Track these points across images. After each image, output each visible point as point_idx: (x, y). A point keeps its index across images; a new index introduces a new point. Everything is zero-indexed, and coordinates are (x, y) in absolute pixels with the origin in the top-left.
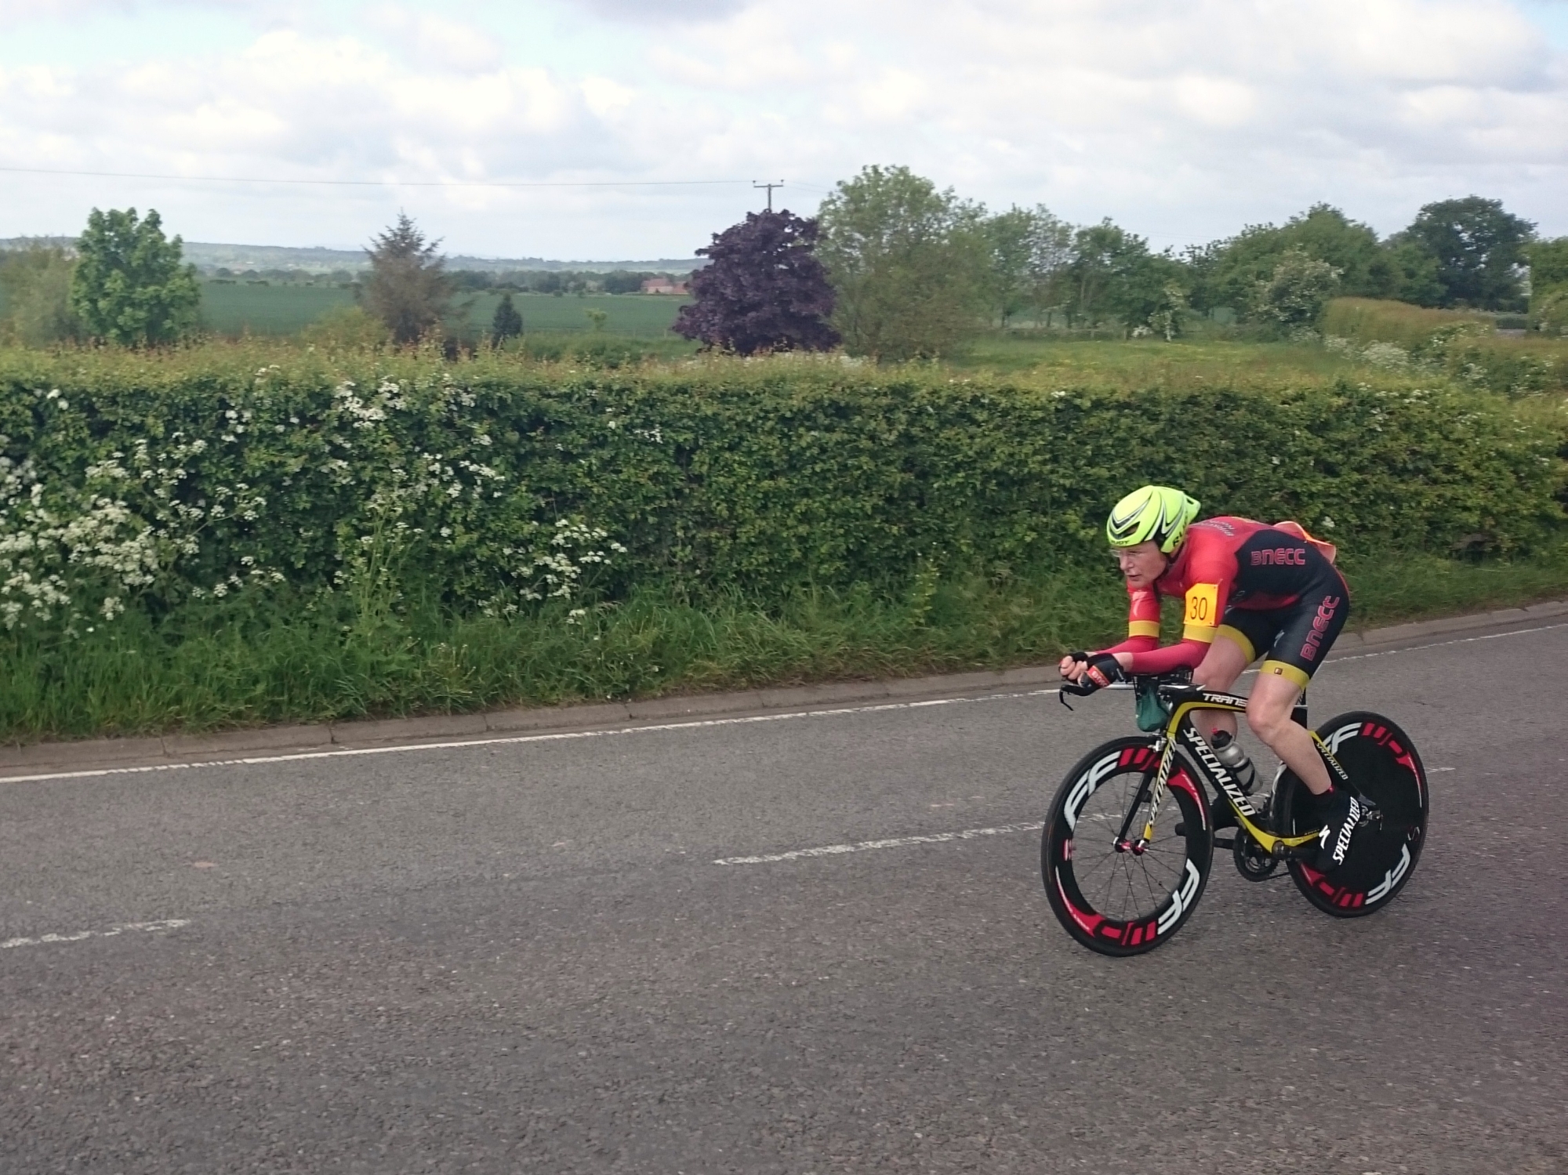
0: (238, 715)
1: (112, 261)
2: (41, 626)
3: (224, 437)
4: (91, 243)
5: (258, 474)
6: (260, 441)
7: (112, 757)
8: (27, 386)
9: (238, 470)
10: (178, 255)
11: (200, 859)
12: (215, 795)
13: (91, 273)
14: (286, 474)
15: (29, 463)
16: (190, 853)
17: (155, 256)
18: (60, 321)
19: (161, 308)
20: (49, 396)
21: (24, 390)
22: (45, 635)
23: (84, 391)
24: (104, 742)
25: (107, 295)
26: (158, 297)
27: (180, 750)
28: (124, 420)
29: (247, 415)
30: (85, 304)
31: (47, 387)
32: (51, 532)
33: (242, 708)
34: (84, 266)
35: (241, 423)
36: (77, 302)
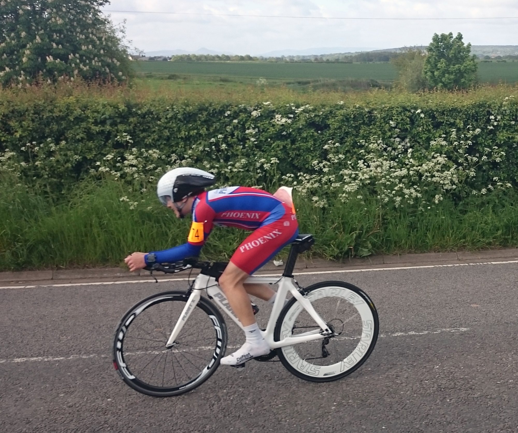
0: (490, 244)
1: (441, 55)
2: (409, 206)
3: (488, 127)
4: (433, 48)
5: (502, 142)
6: (504, 128)
7: (436, 260)
8: (408, 109)
9: (494, 141)
10: (469, 51)
11: (473, 303)
12: (480, 277)
13: (432, 60)
14: (515, 142)
15: (407, 140)
16: (469, 301)
17: (459, 52)
18: (419, 81)
19: (460, 74)
20: (417, 112)
21: (407, 110)
22: (410, 210)
23: (431, 110)
24: (433, 254)
25: (438, 69)
26: (459, 69)
27: (464, 258)
28: (446, 121)
29: (499, 117)
30: (429, 74)
31: (416, 109)
32: (415, 168)
33: (491, 241)
34: (430, 58)
35: (496, 121)
36: (426, 73)
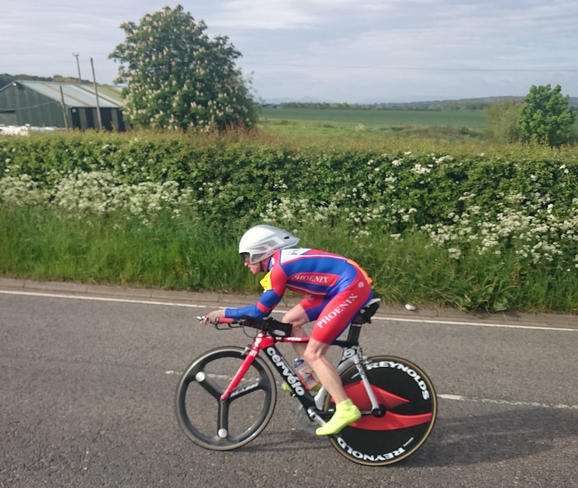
1: (538, 106)
2: (548, 264)
4: (530, 99)
8: (552, 163)
10: (567, 103)
13: (528, 111)
15: (547, 195)
17: (557, 104)
19: (557, 125)
20: (561, 168)
21: (550, 165)
22: (549, 268)
23: (577, 166)
24: (571, 316)
25: (534, 120)
26: (556, 121)
30: (524, 124)
32: (556, 224)
34: (526, 108)
36: (521, 123)
